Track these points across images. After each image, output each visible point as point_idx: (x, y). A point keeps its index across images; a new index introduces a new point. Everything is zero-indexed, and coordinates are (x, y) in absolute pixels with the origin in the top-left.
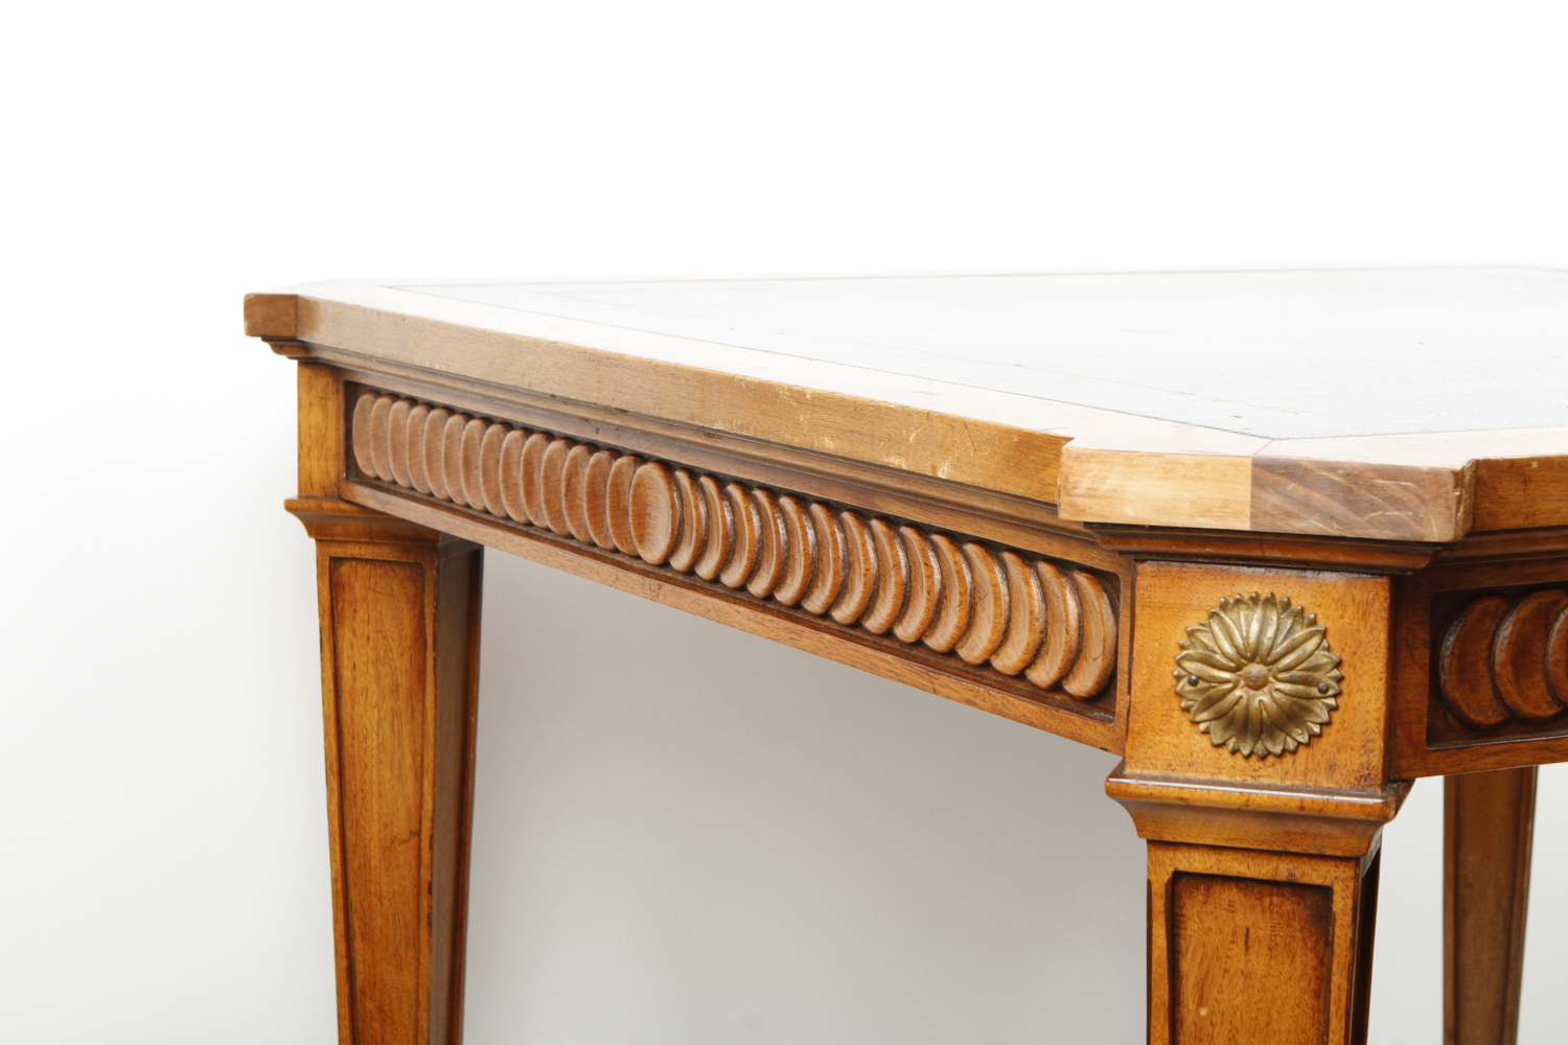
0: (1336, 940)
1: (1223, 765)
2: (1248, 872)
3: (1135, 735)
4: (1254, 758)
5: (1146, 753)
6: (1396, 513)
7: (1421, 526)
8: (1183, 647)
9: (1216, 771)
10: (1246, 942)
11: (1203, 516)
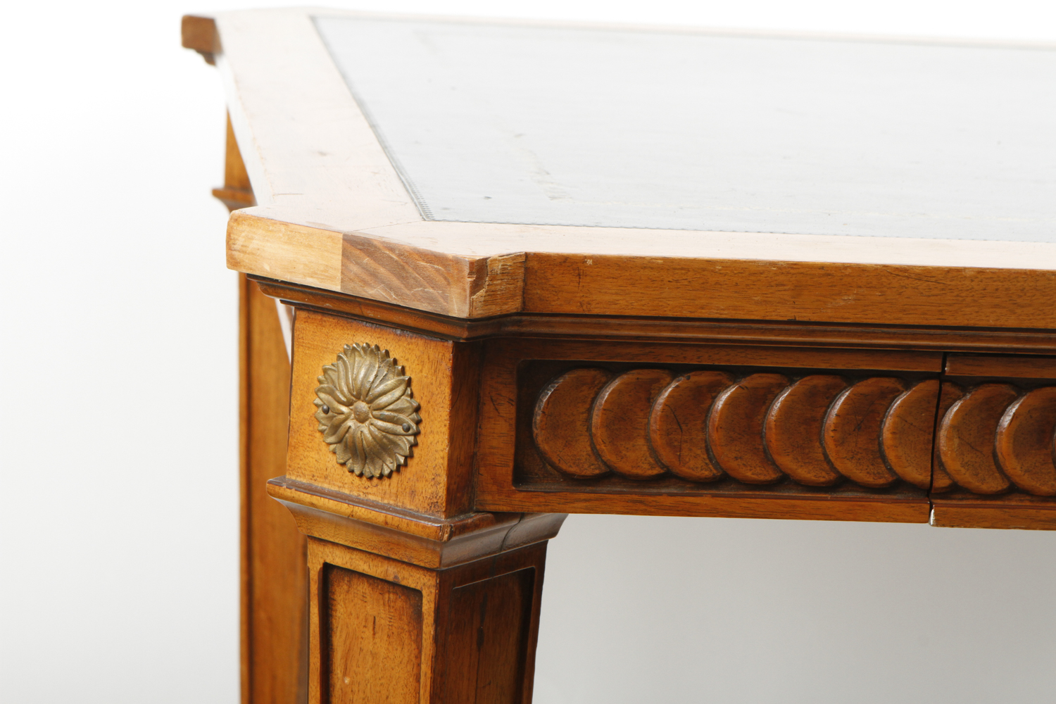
0: (424, 635)
1: (346, 481)
2: (369, 570)
3: (293, 448)
4: (364, 479)
5: (299, 464)
6: (431, 290)
7: (447, 303)
8: (320, 382)
9: (340, 484)
10: (374, 628)
11: (312, 277)
